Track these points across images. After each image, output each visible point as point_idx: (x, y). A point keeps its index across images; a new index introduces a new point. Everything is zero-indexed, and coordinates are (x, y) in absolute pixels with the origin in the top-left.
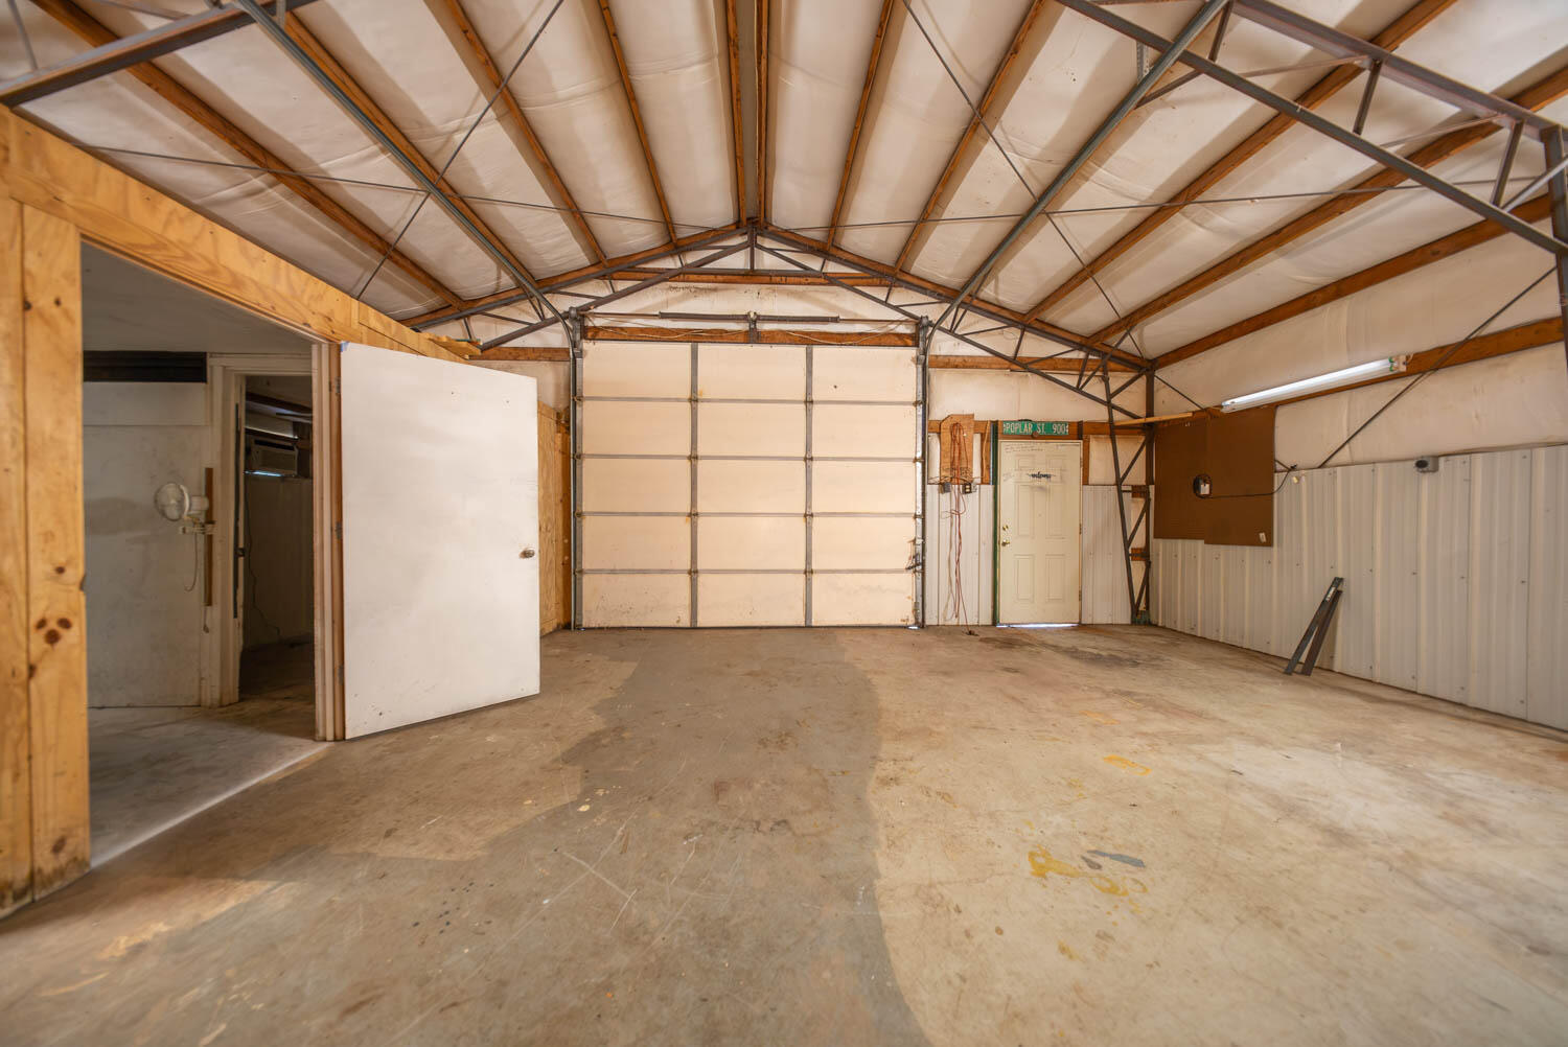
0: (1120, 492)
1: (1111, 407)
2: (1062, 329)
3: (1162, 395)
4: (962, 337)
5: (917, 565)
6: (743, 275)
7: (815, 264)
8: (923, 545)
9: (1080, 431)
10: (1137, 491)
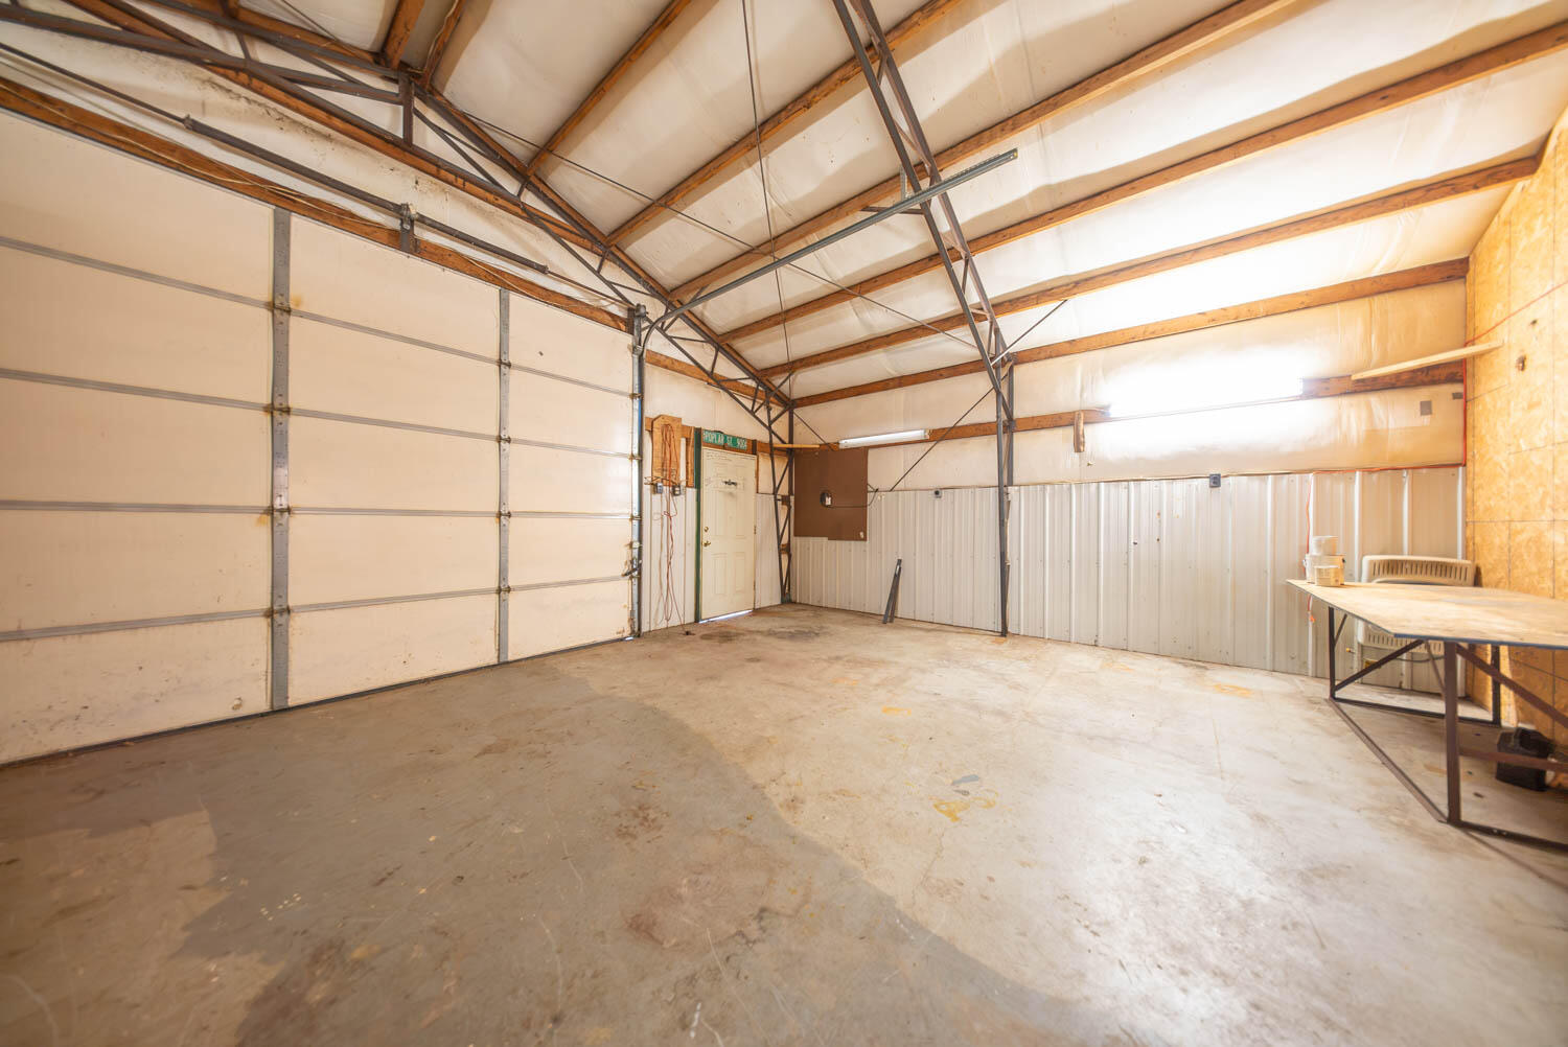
0: (776, 500)
1: (771, 432)
2: (742, 357)
3: (799, 428)
4: (670, 339)
5: (634, 570)
6: (388, 141)
7: (510, 185)
8: (640, 549)
9: (754, 448)
10: (785, 500)
